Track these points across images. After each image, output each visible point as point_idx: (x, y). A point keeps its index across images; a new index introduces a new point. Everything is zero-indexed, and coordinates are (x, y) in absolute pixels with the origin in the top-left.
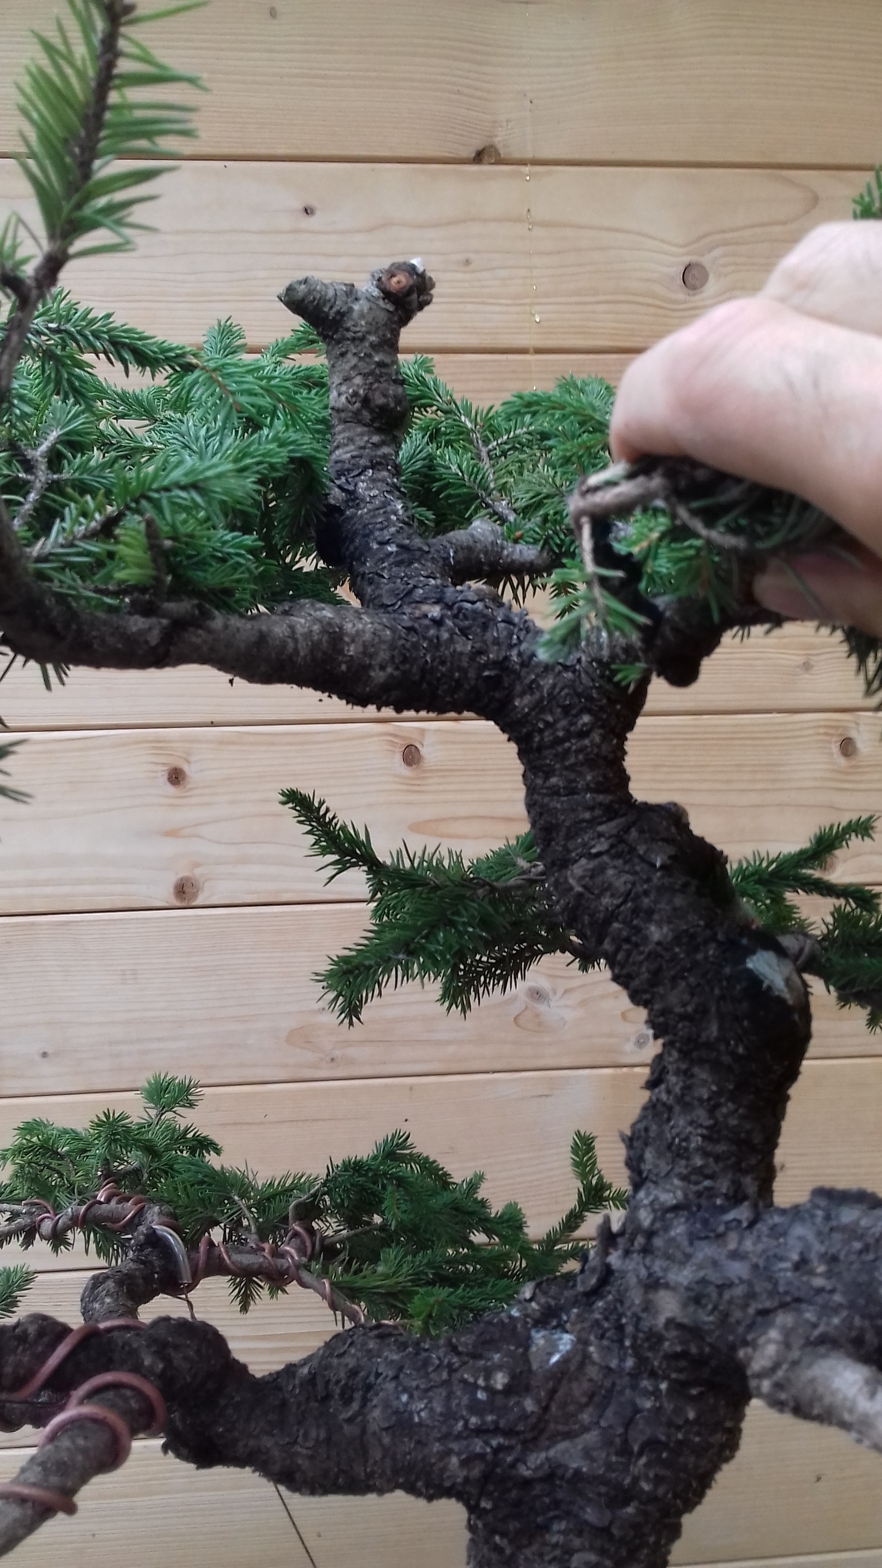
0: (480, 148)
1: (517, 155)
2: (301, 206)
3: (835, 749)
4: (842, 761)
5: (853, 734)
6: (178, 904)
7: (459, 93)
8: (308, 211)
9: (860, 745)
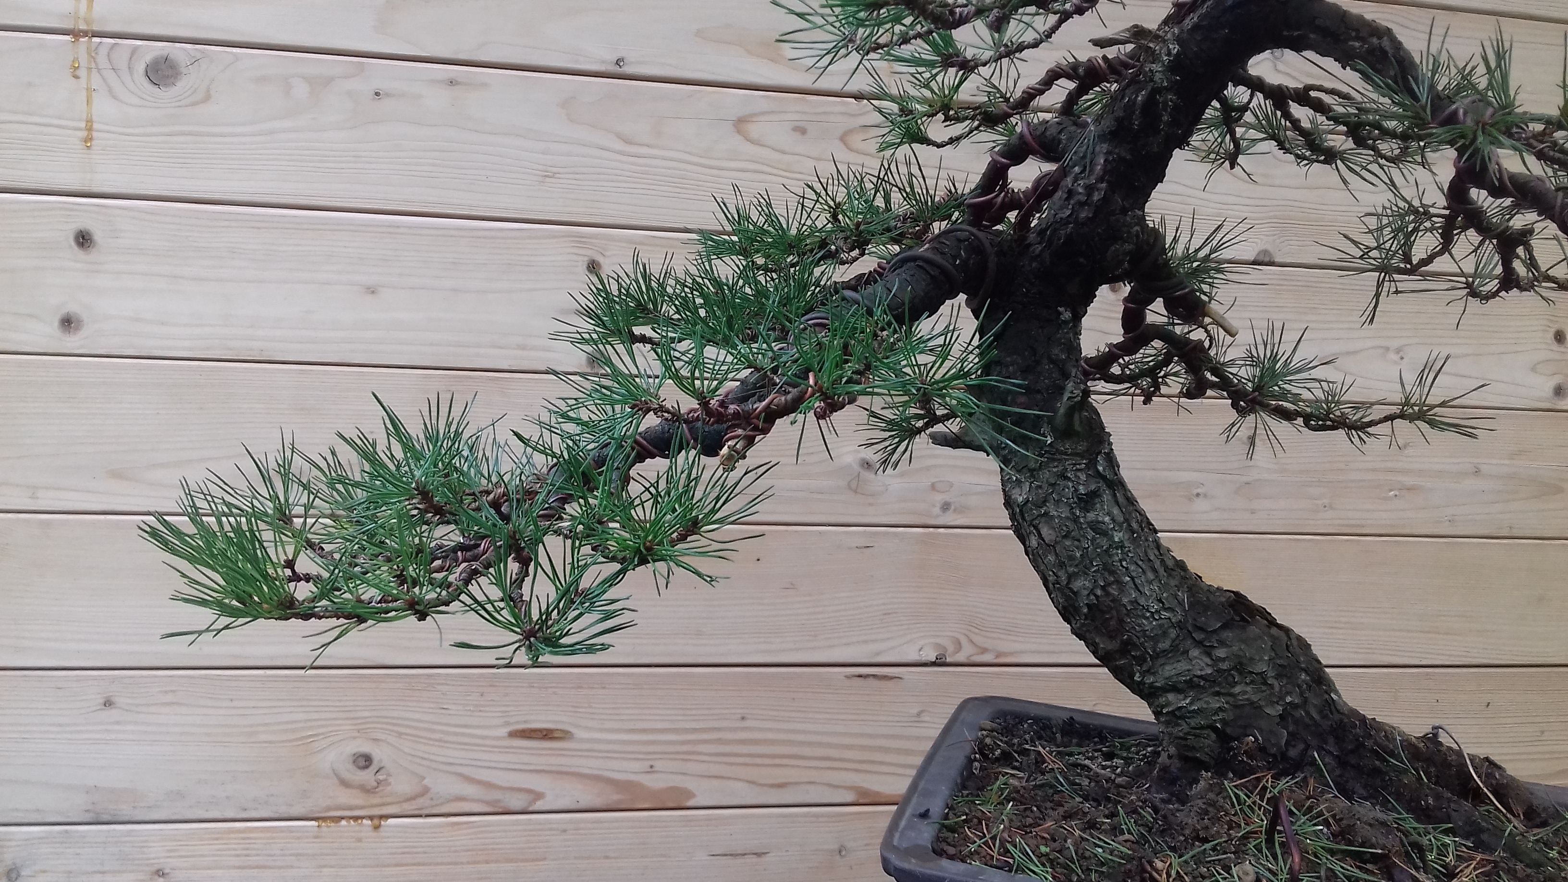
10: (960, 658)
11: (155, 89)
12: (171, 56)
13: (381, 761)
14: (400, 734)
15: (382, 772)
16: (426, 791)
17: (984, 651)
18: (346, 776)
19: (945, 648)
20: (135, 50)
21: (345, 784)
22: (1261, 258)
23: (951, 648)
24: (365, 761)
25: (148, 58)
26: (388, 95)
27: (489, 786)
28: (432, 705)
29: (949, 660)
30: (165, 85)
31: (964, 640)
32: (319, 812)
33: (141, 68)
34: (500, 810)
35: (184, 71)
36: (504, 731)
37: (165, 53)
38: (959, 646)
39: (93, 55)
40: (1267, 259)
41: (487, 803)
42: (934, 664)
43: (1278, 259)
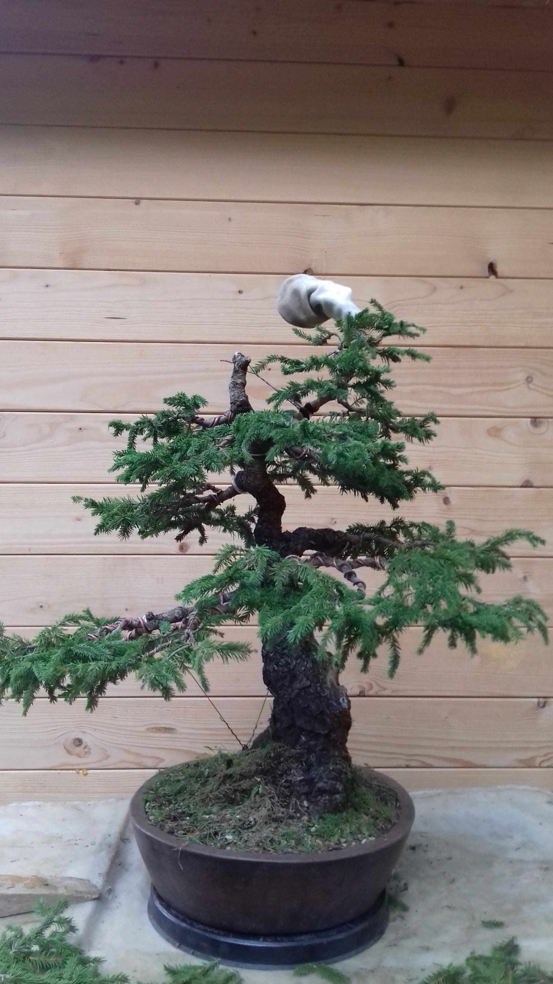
0: (306, 270)
1: (320, 272)
2: (238, 290)
3: (441, 501)
4: (444, 507)
5: (449, 496)
6: (180, 553)
7: (298, 249)
8: (240, 292)
9: (451, 500)
10: (372, 693)
13: (86, 743)
14: (95, 730)
15: (87, 747)
16: (108, 757)
17: (385, 689)
18: (70, 749)
19: (364, 688)
21: (69, 752)
22: (525, 484)
23: (367, 687)
24: (79, 742)
26: (85, 429)
27: (138, 755)
28: (111, 716)
29: (366, 694)
31: (373, 683)
32: (59, 767)
34: (142, 767)
36: (143, 729)
38: (371, 687)
40: (529, 485)
41: (135, 763)
42: (359, 696)
43: (535, 484)
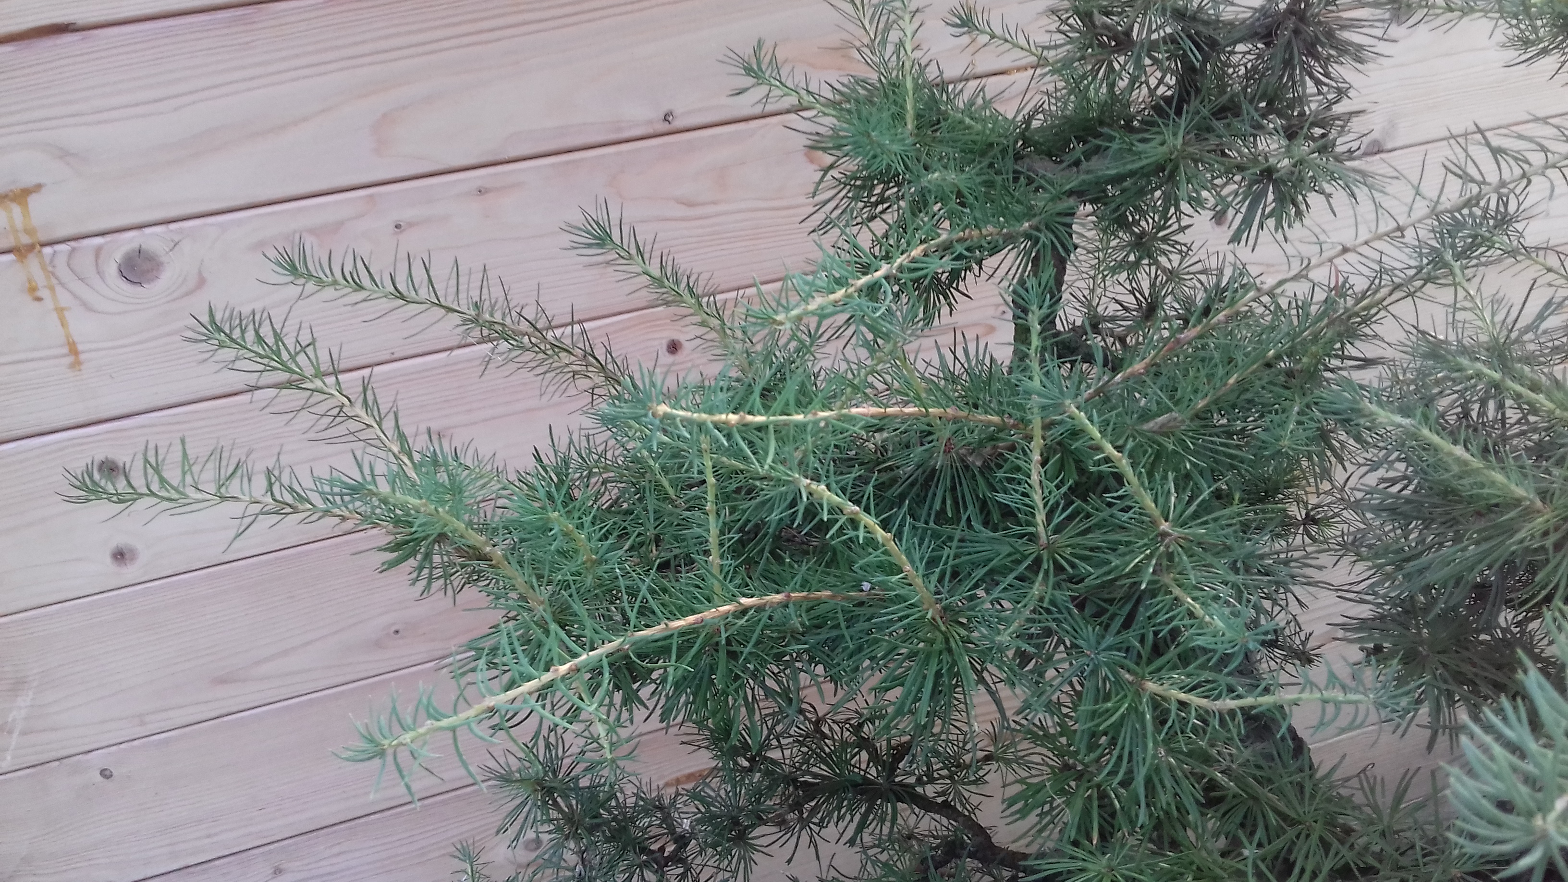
11: (138, 289)
12: (143, 246)
20: (98, 251)
25: (118, 256)
30: (149, 281)
33: (112, 270)
35: (164, 259)
37: (135, 245)
39: (50, 269)
